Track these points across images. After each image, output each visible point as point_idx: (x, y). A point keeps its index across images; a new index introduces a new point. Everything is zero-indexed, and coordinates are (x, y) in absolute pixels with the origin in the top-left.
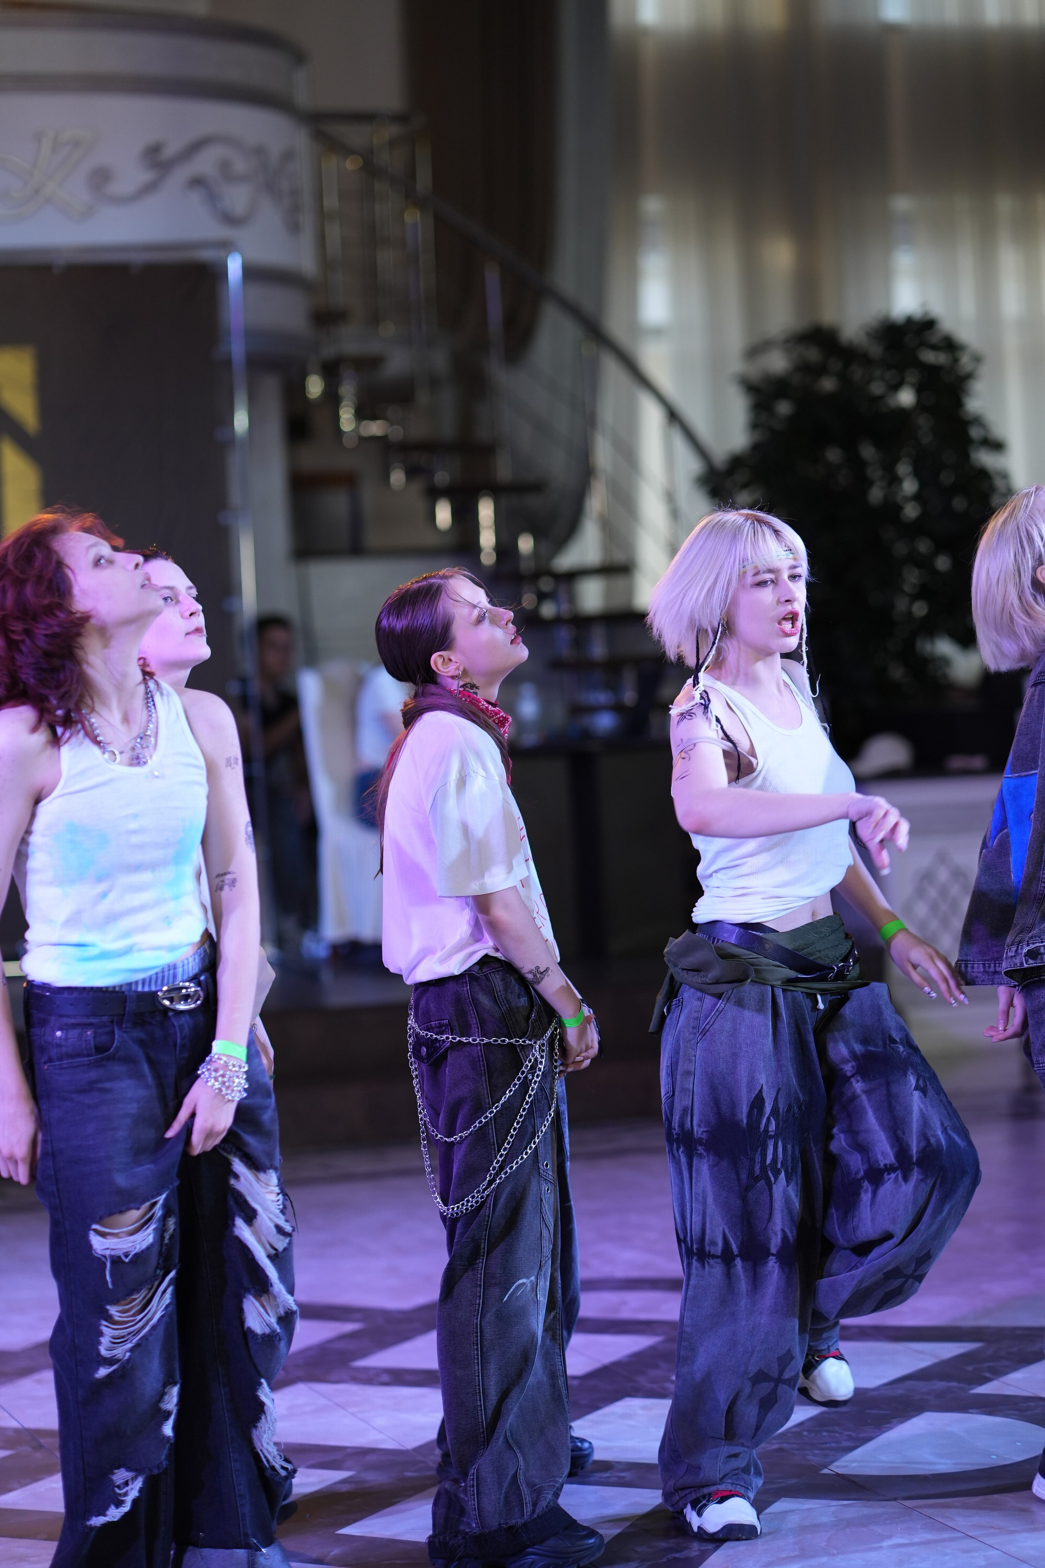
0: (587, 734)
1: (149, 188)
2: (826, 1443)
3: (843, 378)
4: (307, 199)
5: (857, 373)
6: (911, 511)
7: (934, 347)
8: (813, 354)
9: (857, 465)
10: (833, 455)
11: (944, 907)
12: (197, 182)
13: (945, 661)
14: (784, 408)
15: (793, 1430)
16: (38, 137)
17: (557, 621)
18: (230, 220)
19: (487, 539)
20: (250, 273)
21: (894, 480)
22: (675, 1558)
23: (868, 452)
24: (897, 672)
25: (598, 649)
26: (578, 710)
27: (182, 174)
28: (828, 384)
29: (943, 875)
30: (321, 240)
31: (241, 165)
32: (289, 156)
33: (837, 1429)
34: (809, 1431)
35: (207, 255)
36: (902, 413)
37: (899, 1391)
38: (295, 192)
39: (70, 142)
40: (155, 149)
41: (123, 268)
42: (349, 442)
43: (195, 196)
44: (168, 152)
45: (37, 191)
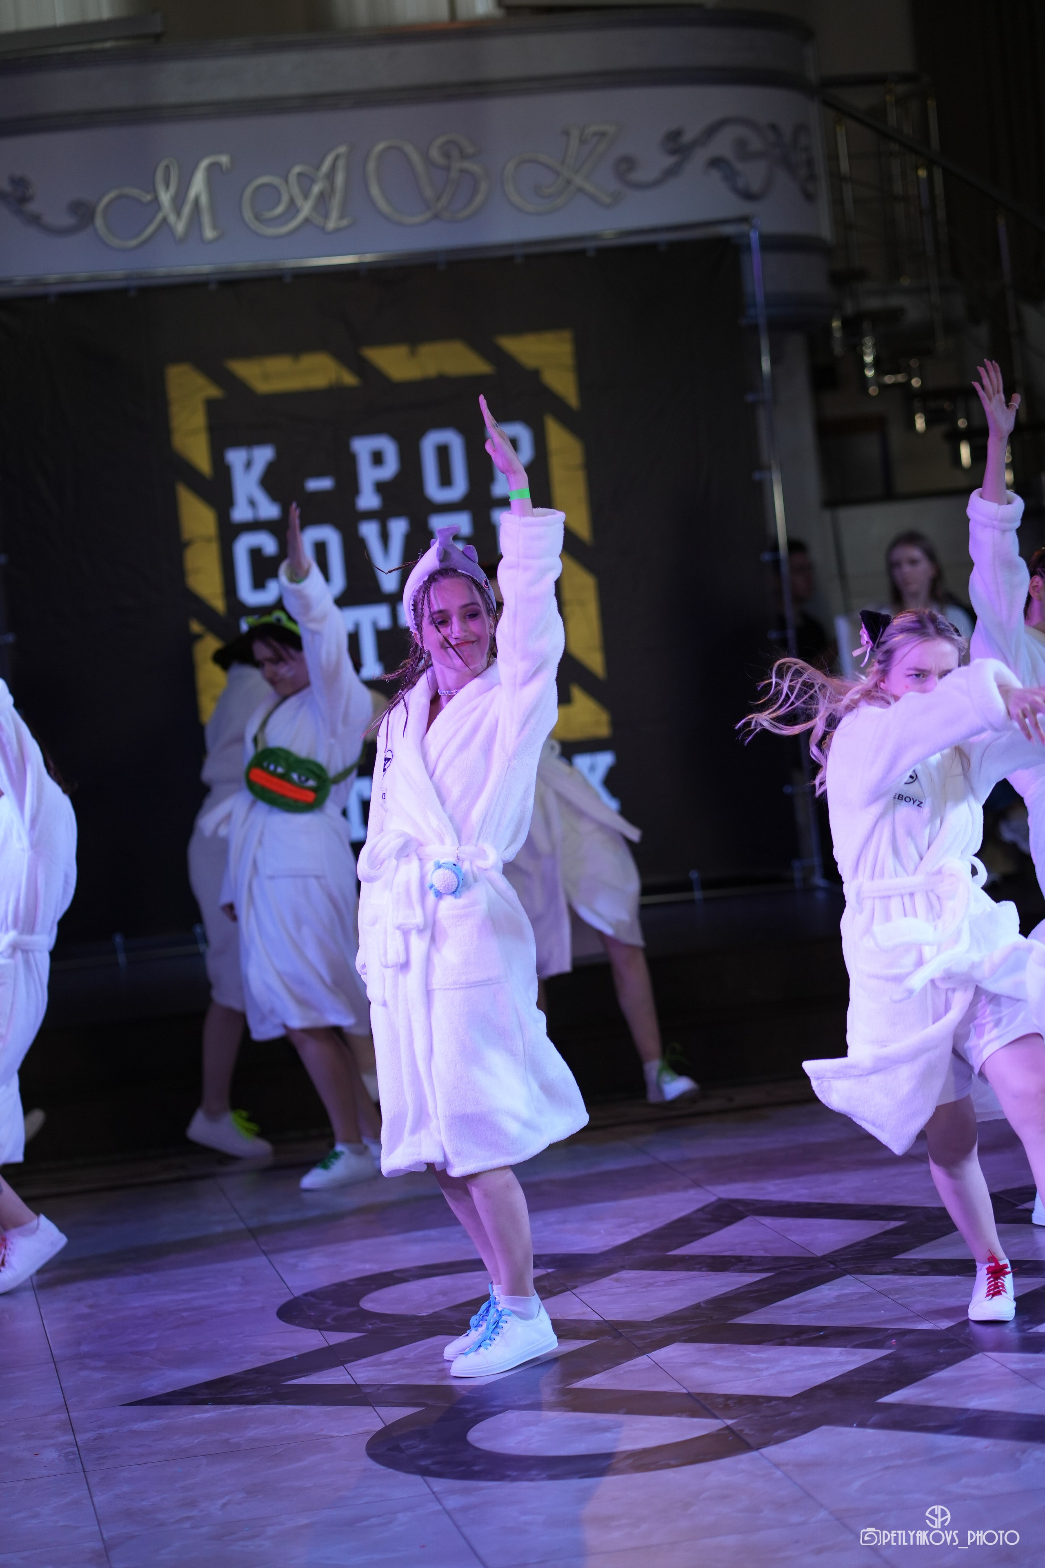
1: (671, 172)
4: (821, 169)
12: (716, 163)
16: (566, 133)
18: (748, 196)
20: (770, 244)
27: (701, 156)
30: (837, 201)
31: (756, 144)
32: (801, 128)
35: (728, 230)
38: (810, 163)
39: (595, 134)
40: (674, 136)
41: (651, 247)
42: (873, 390)
43: (716, 174)
44: (688, 137)
45: (569, 182)
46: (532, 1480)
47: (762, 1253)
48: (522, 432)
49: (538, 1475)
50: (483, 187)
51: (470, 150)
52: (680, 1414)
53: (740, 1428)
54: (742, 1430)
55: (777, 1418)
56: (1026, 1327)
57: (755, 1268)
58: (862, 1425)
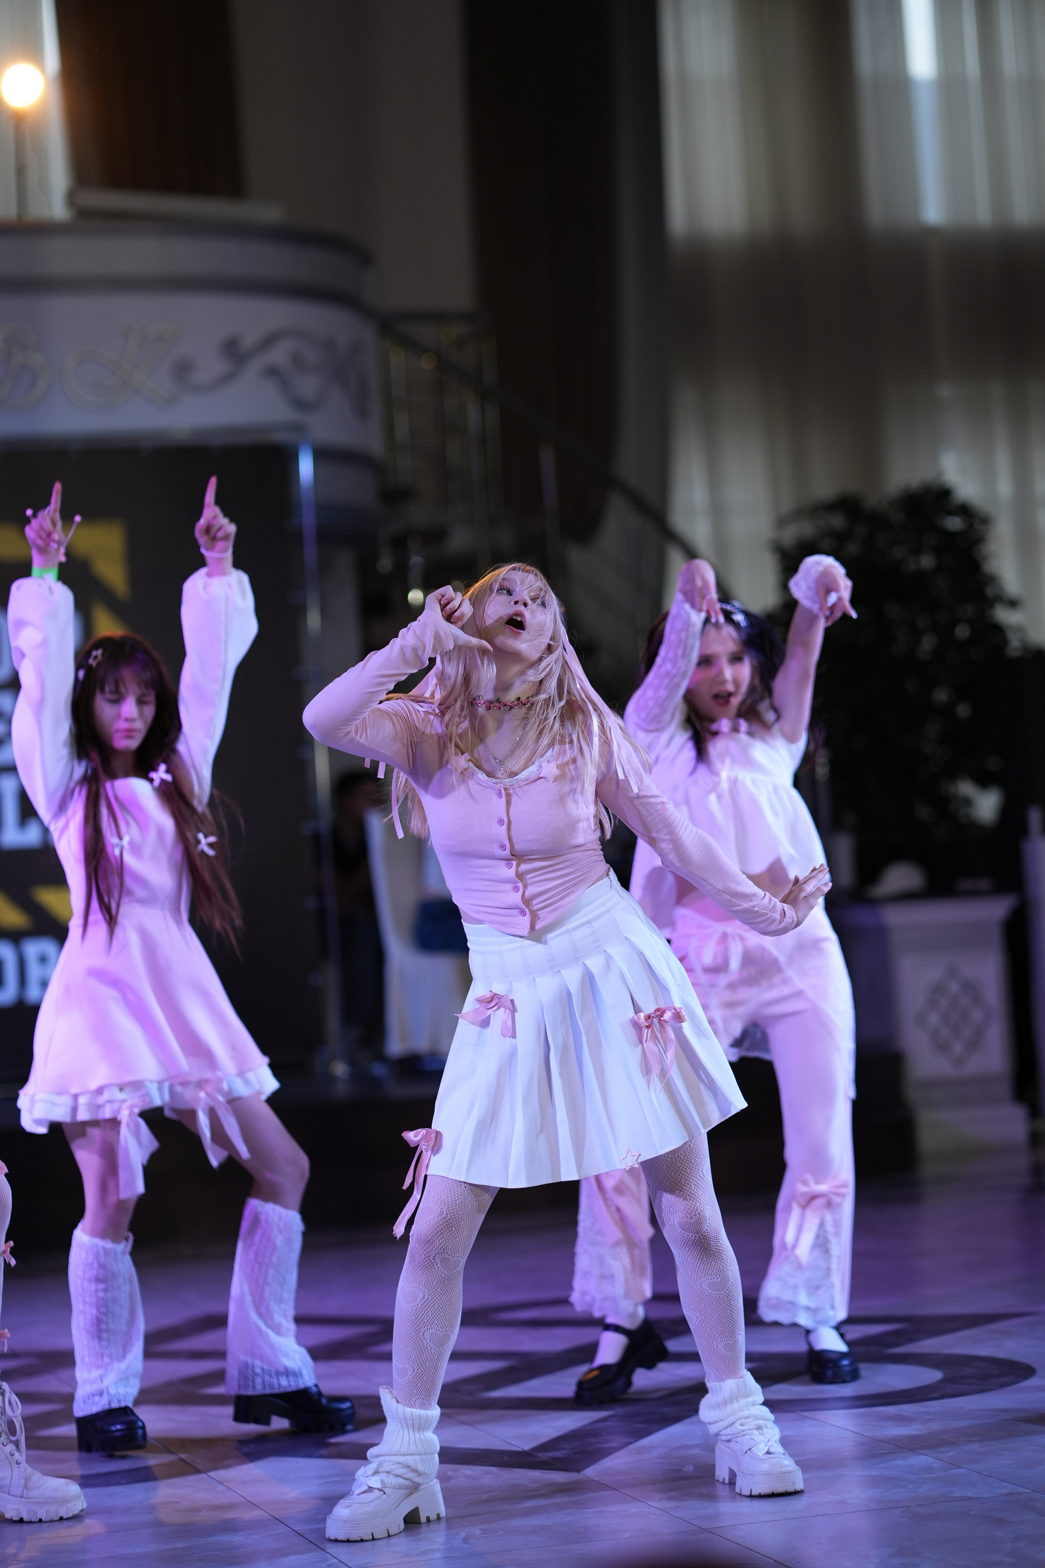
1: (227, 378)
4: (374, 388)
5: (881, 539)
7: (952, 514)
8: (838, 521)
11: (955, 1017)
12: (272, 372)
13: (968, 802)
16: (127, 333)
18: (301, 405)
20: (320, 454)
21: (915, 636)
22: (599, 1448)
23: (893, 611)
24: (923, 812)
27: (257, 365)
29: (954, 987)
30: (389, 427)
31: (311, 357)
32: (356, 347)
35: (279, 437)
38: (363, 381)
39: (154, 336)
40: (232, 342)
41: (204, 450)
43: (270, 385)
44: (246, 344)
45: (125, 382)
50: (42, 380)
51: (31, 342)
54: (193, 1461)
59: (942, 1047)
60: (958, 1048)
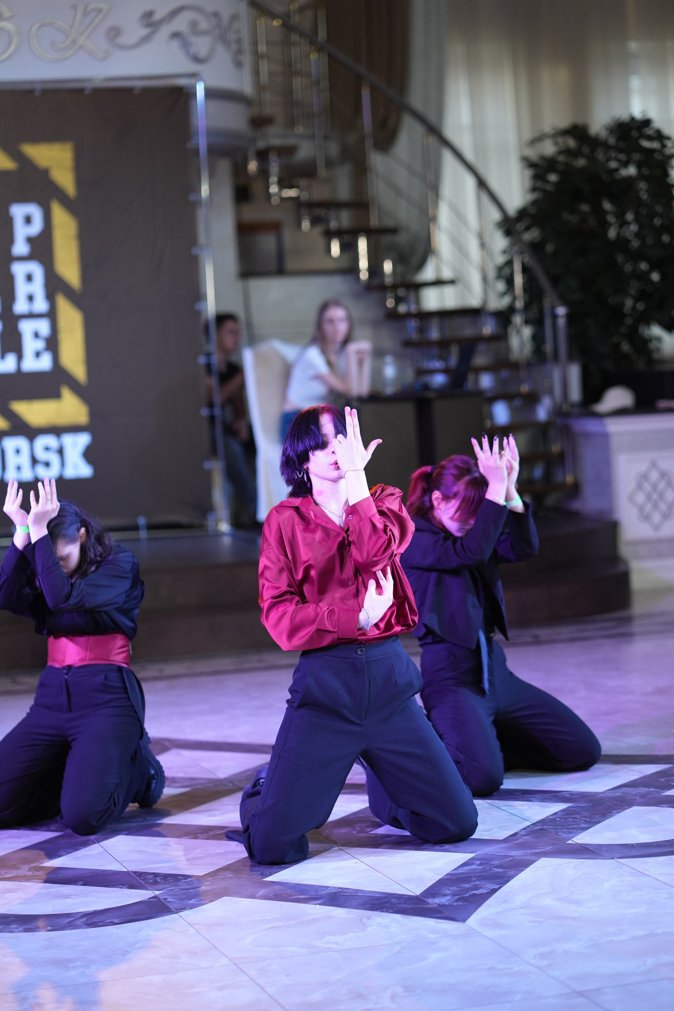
0: (426, 387)
1: (146, 39)
2: (571, 825)
3: (591, 158)
4: (247, 46)
5: (600, 155)
6: (635, 244)
7: (650, 138)
8: (571, 143)
9: (600, 214)
10: (585, 208)
11: (655, 496)
12: (176, 35)
13: (657, 340)
14: (553, 178)
15: (550, 817)
16: (74, 7)
17: (408, 315)
18: (197, 60)
19: (363, 263)
20: (210, 94)
21: (623, 223)
22: (474, 894)
23: (607, 206)
24: (626, 347)
25: (434, 334)
26: (421, 372)
27: (166, 30)
28: (581, 162)
29: (654, 476)
30: (256, 73)
31: (204, 25)
32: (234, 18)
33: (578, 816)
34: (561, 818)
35: (182, 82)
36: (629, 180)
37: (618, 793)
38: (239, 41)
39: (94, 10)
40: (149, 15)
41: (129, 90)
42: (275, 201)
43: (175, 44)
44: (157, 16)
45: (74, 42)
46: (12, 932)
47: (181, 775)
48: (35, 211)
49: (16, 928)
50: (15, 40)
51: (7, 14)
52: (121, 886)
53: (164, 897)
54: (166, 899)
55: (192, 890)
56: (368, 830)
57: (177, 785)
58: (252, 896)
59: (646, 518)
60: (656, 517)
